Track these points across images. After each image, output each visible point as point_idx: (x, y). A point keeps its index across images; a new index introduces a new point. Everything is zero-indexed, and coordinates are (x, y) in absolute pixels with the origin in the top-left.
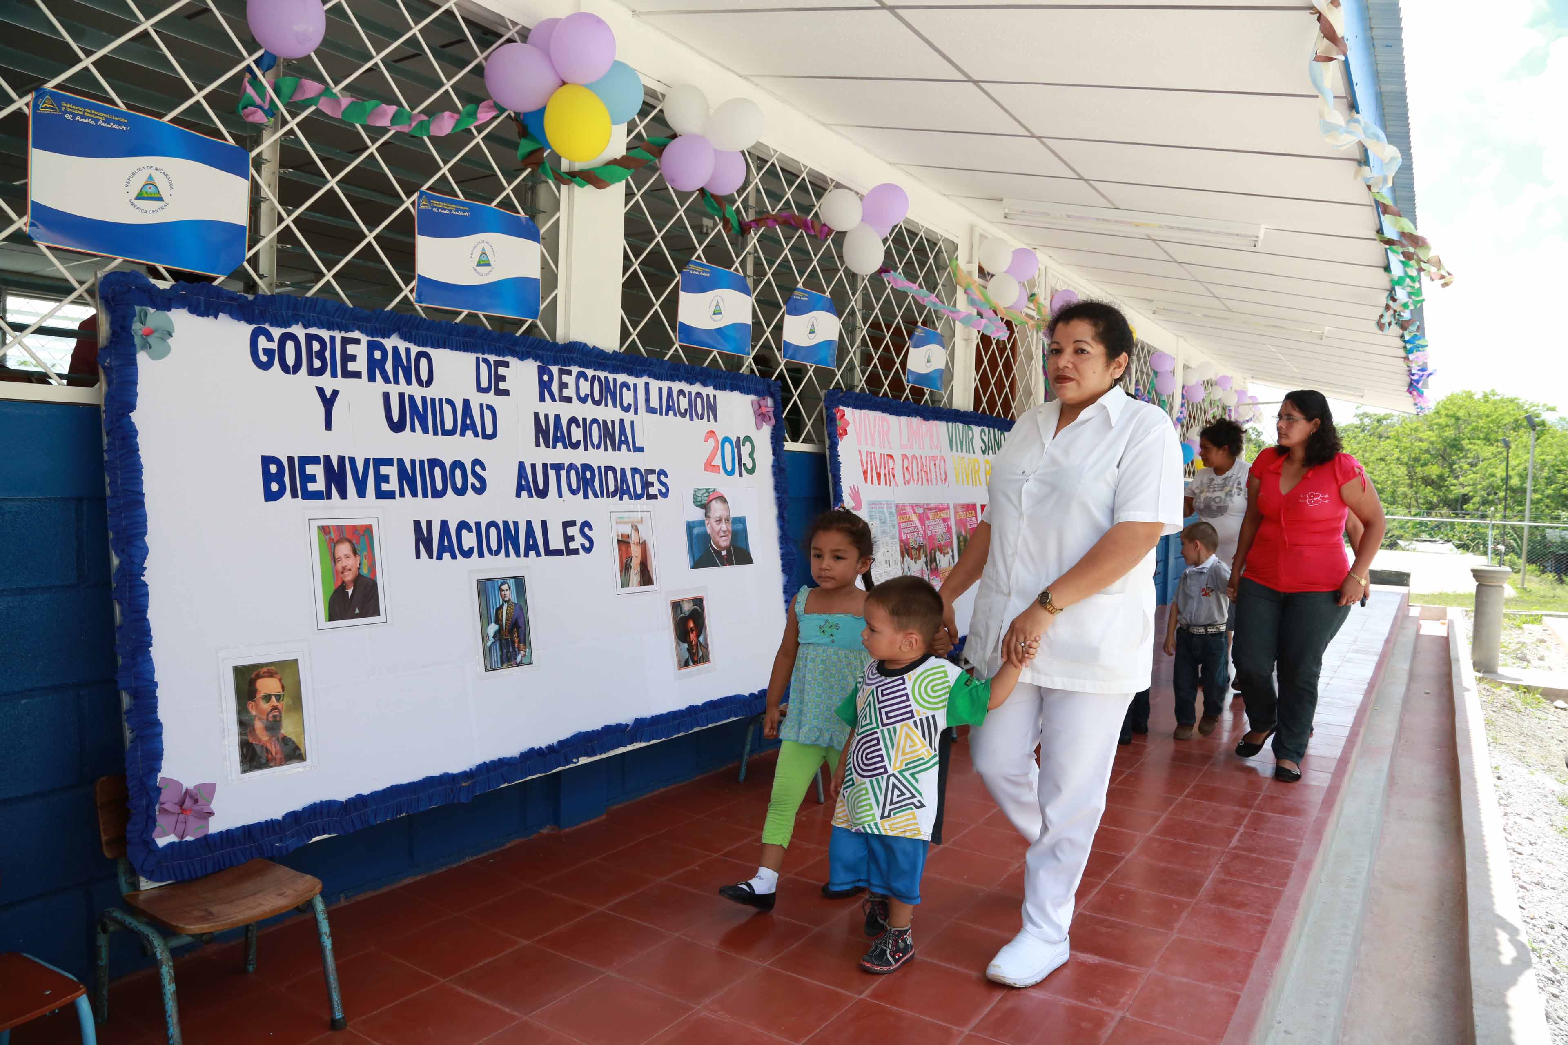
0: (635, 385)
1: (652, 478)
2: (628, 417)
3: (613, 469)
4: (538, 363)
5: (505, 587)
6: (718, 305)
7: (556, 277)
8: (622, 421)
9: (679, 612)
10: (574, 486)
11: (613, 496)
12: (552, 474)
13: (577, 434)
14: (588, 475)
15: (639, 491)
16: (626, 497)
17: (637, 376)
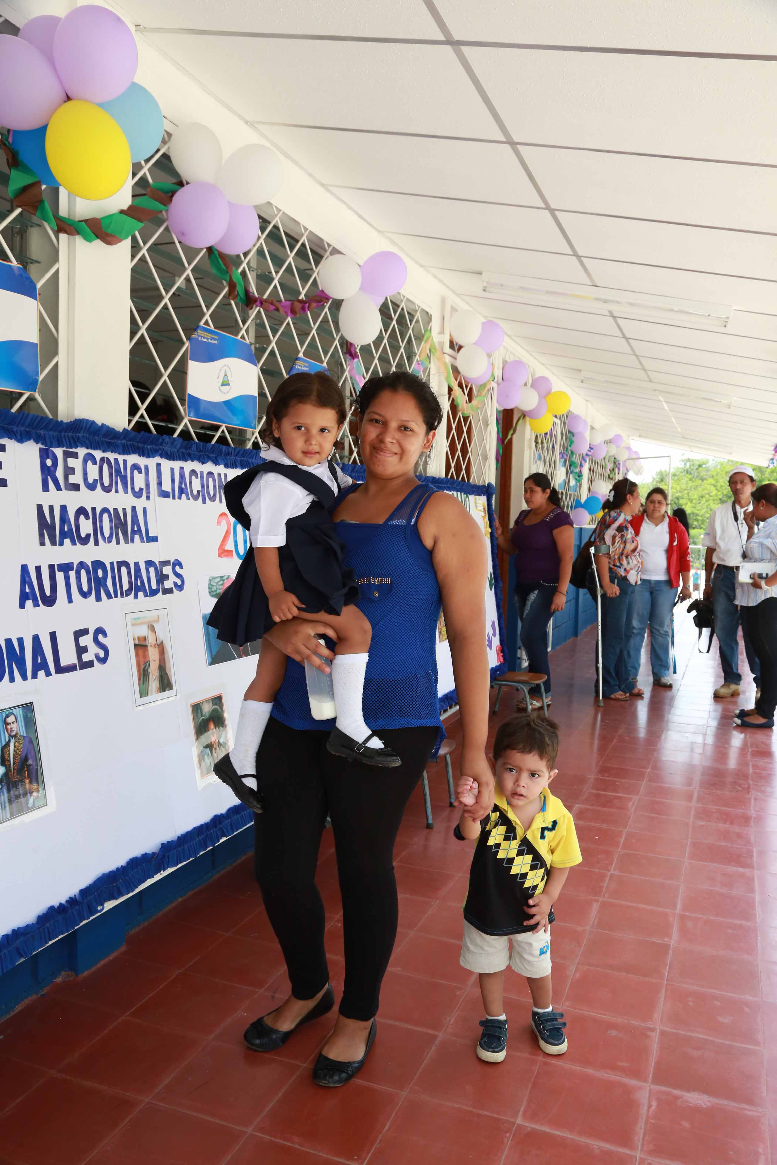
0: (147, 467)
1: (167, 570)
2: (140, 503)
3: (126, 564)
4: (40, 446)
5: (11, 719)
6: (226, 375)
7: (55, 342)
8: (134, 508)
9: (200, 715)
10: (85, 588)
11: (127, 595)
12: (60, 576)
13: (86, 527)
14: (100, 573)
15: (154, 586)
16: (141, 594)
17: (148, 457)
